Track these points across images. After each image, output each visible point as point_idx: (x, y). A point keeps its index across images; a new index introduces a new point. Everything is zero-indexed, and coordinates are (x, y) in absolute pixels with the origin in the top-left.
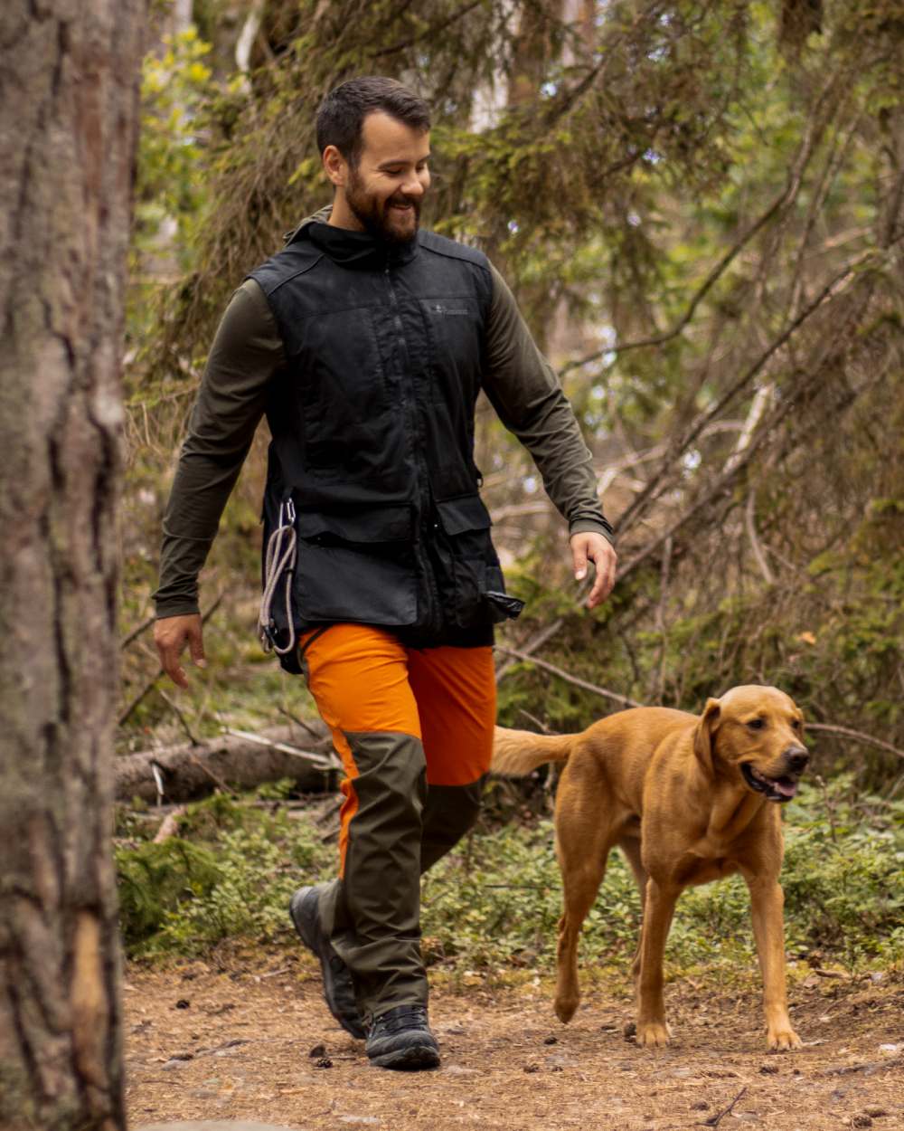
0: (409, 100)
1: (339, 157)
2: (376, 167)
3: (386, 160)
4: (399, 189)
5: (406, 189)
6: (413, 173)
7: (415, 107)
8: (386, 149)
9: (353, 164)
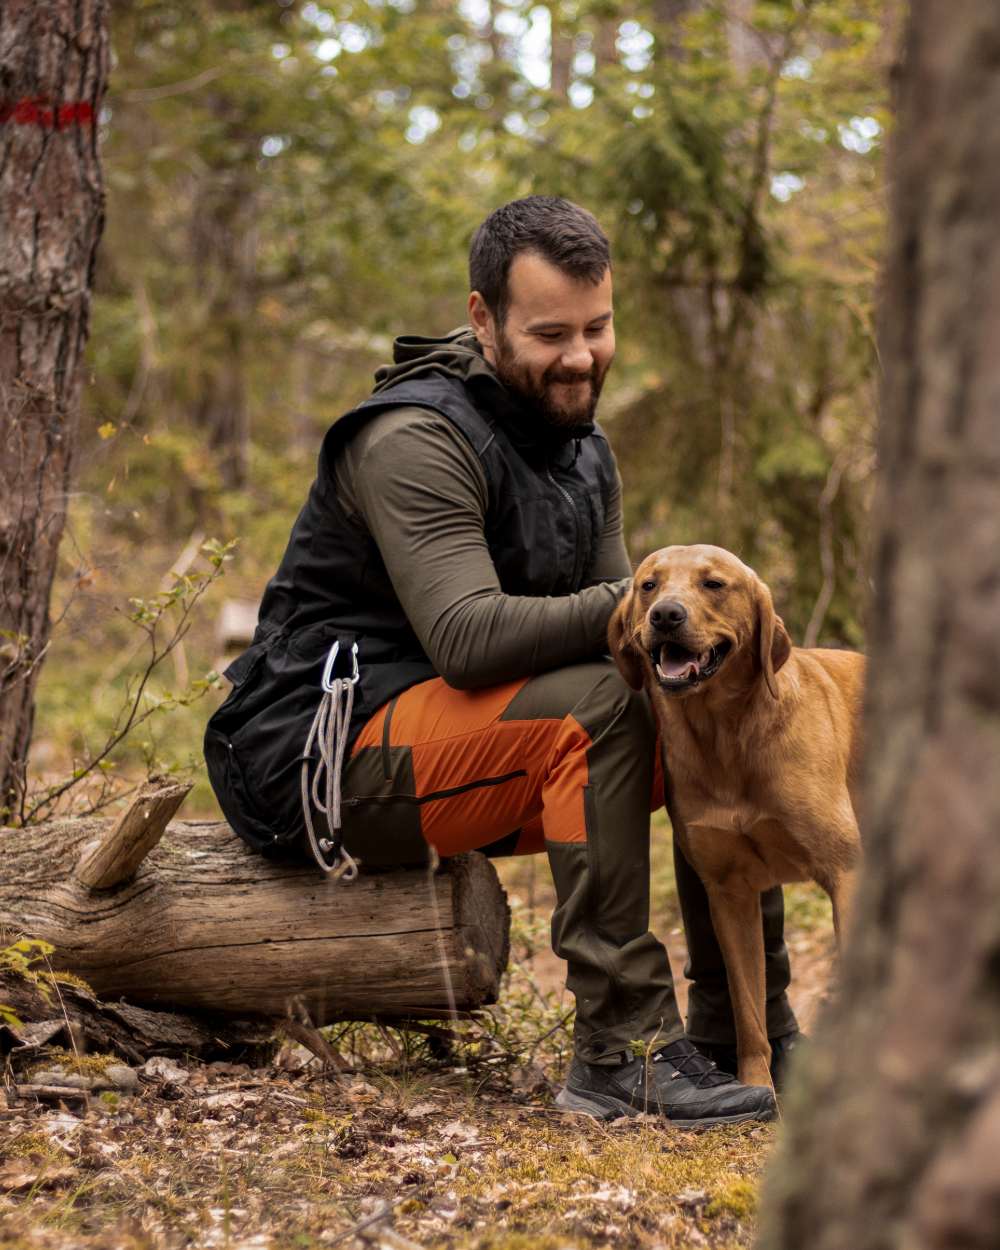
0: (572, 239)
1: (484, 308)
2: (524, 329)
3: (537, 320)
4: (559, 359)
5: (567, 361)
6: (579, 340)
7: (581, 249)
8: (537, 306)
9: (500, 321)
